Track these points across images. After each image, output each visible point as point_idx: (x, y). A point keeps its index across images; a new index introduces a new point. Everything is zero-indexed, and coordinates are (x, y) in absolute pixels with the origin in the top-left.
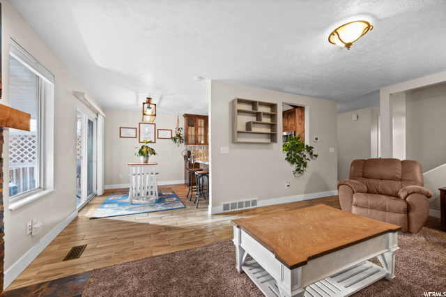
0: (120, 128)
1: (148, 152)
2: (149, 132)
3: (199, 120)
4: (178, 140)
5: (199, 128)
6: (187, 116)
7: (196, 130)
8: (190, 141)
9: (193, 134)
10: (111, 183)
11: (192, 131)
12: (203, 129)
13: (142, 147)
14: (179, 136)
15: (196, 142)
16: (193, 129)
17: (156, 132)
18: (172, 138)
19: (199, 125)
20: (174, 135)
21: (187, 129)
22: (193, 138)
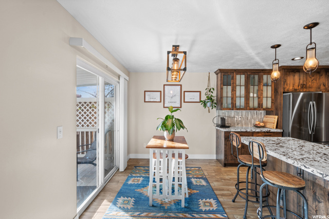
0: (145, 91)
1: (173, 125)
2: (175, 95)
3: (238, 77)
4: (208, 104)
5: (238, 88)
6: (220, 72)
7: (234, 90)
8: (225, 105)
9: (230, 95)
10: (136, 152)
11: (228, 90)
12: (243, 88)
13: (167, 118)
14: (210, 99)
15: (234, 107)
16: (230, 88)
17: (182, 94)
18: (201, 101)
19: (238, 83)
20: (204, 98)
21: (222, 89)
22: (230, 101)
